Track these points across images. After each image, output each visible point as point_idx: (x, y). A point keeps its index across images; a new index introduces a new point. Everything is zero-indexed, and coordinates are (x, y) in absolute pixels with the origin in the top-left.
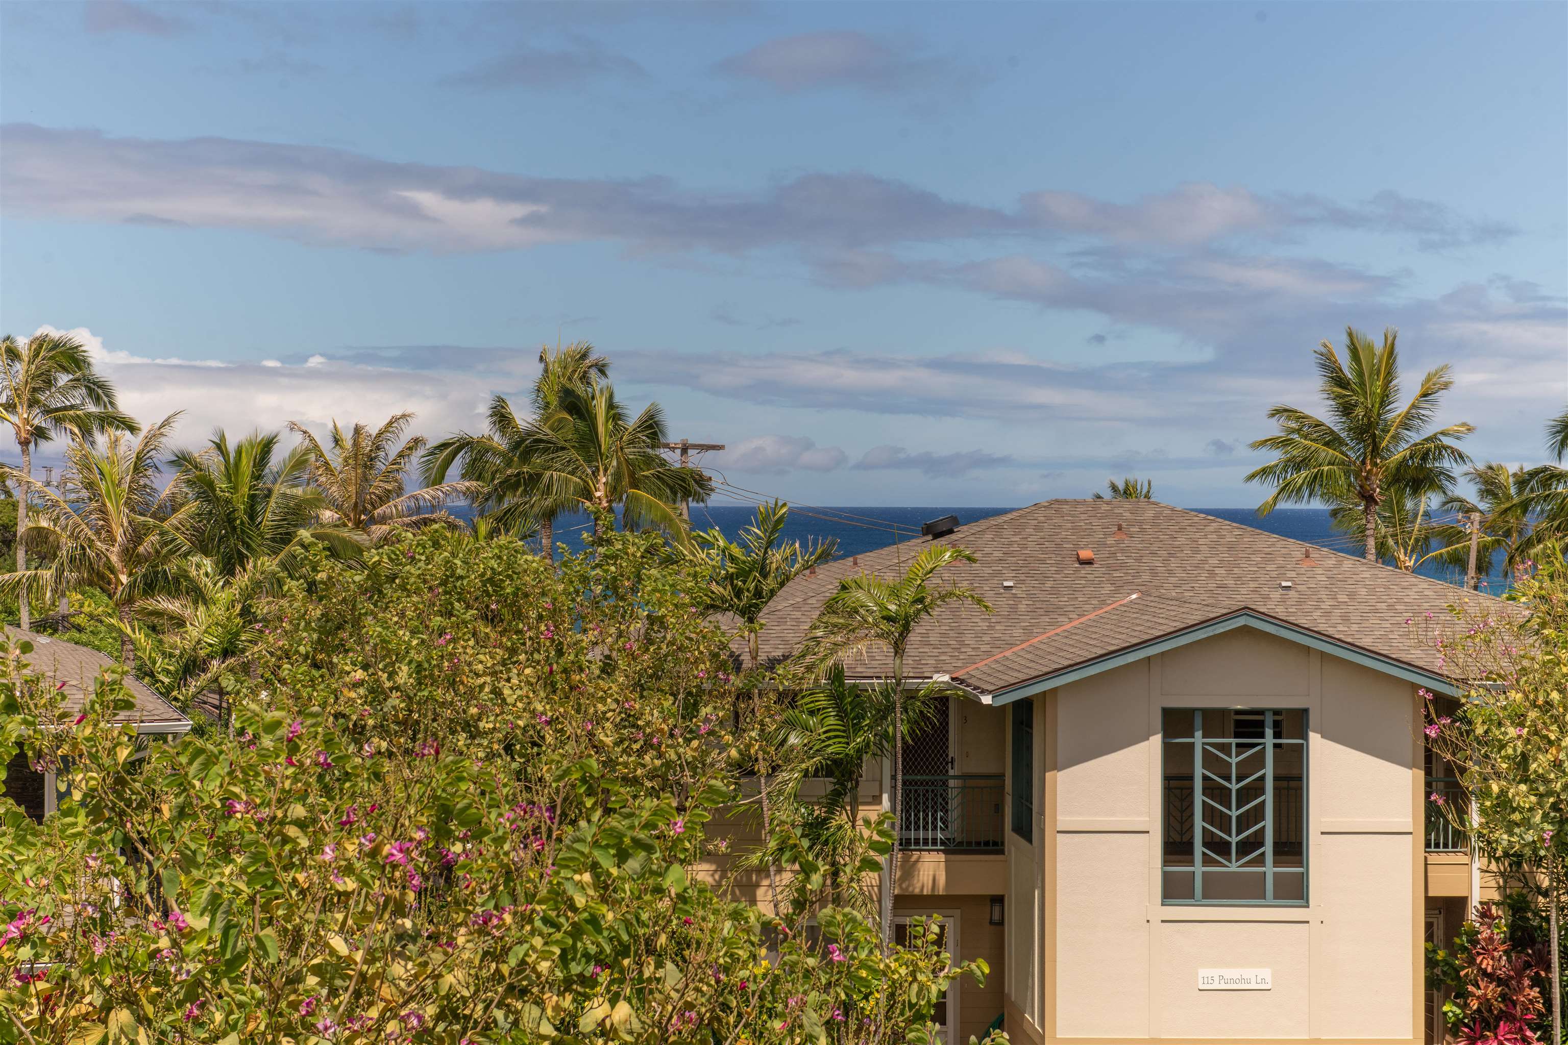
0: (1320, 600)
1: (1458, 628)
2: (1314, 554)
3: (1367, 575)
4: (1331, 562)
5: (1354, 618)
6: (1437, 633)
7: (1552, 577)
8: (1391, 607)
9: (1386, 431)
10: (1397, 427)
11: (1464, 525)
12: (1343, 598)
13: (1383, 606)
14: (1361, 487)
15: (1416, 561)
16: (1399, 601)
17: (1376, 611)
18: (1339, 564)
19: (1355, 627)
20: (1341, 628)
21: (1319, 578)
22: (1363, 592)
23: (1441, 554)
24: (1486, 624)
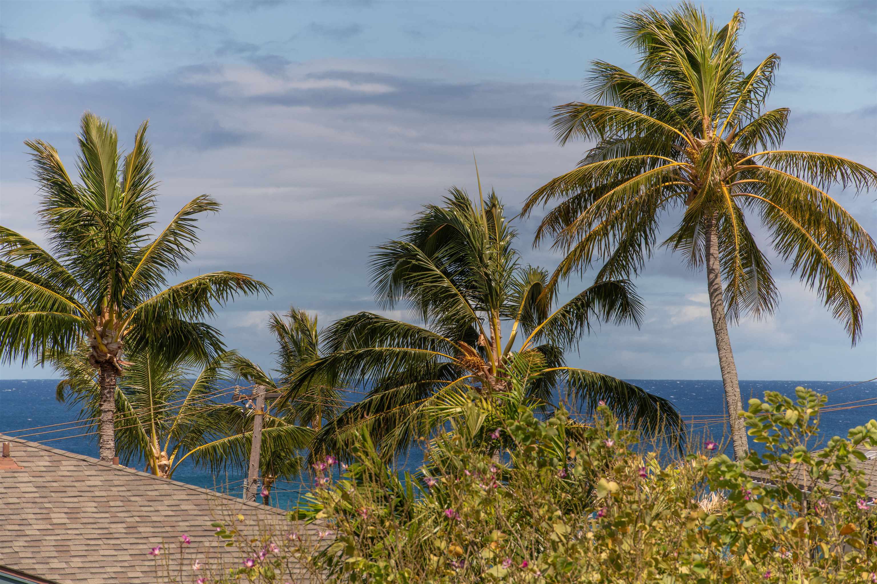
0: (24, 522)
1: (227, 559)
2: (16, 451)
3: (96, 481)
4: (43, 463)
5: (76, 548)
6: (196, 567)
7: (360, 482)
8: (131, 529)
9: (134, 262)
10: (147, 261)
11: (243, 403)
12: (59, 517)
13: (120, 528)
14: (94, 347)
15: (177, 458)
16: (144, 520)
17: (109, 536)
18: (56, 464)
19: (77, 562)
20: (55, 564)
21: (24, 488)
22: (90, 507)
23: (214, 448)
24: (267, 552)
